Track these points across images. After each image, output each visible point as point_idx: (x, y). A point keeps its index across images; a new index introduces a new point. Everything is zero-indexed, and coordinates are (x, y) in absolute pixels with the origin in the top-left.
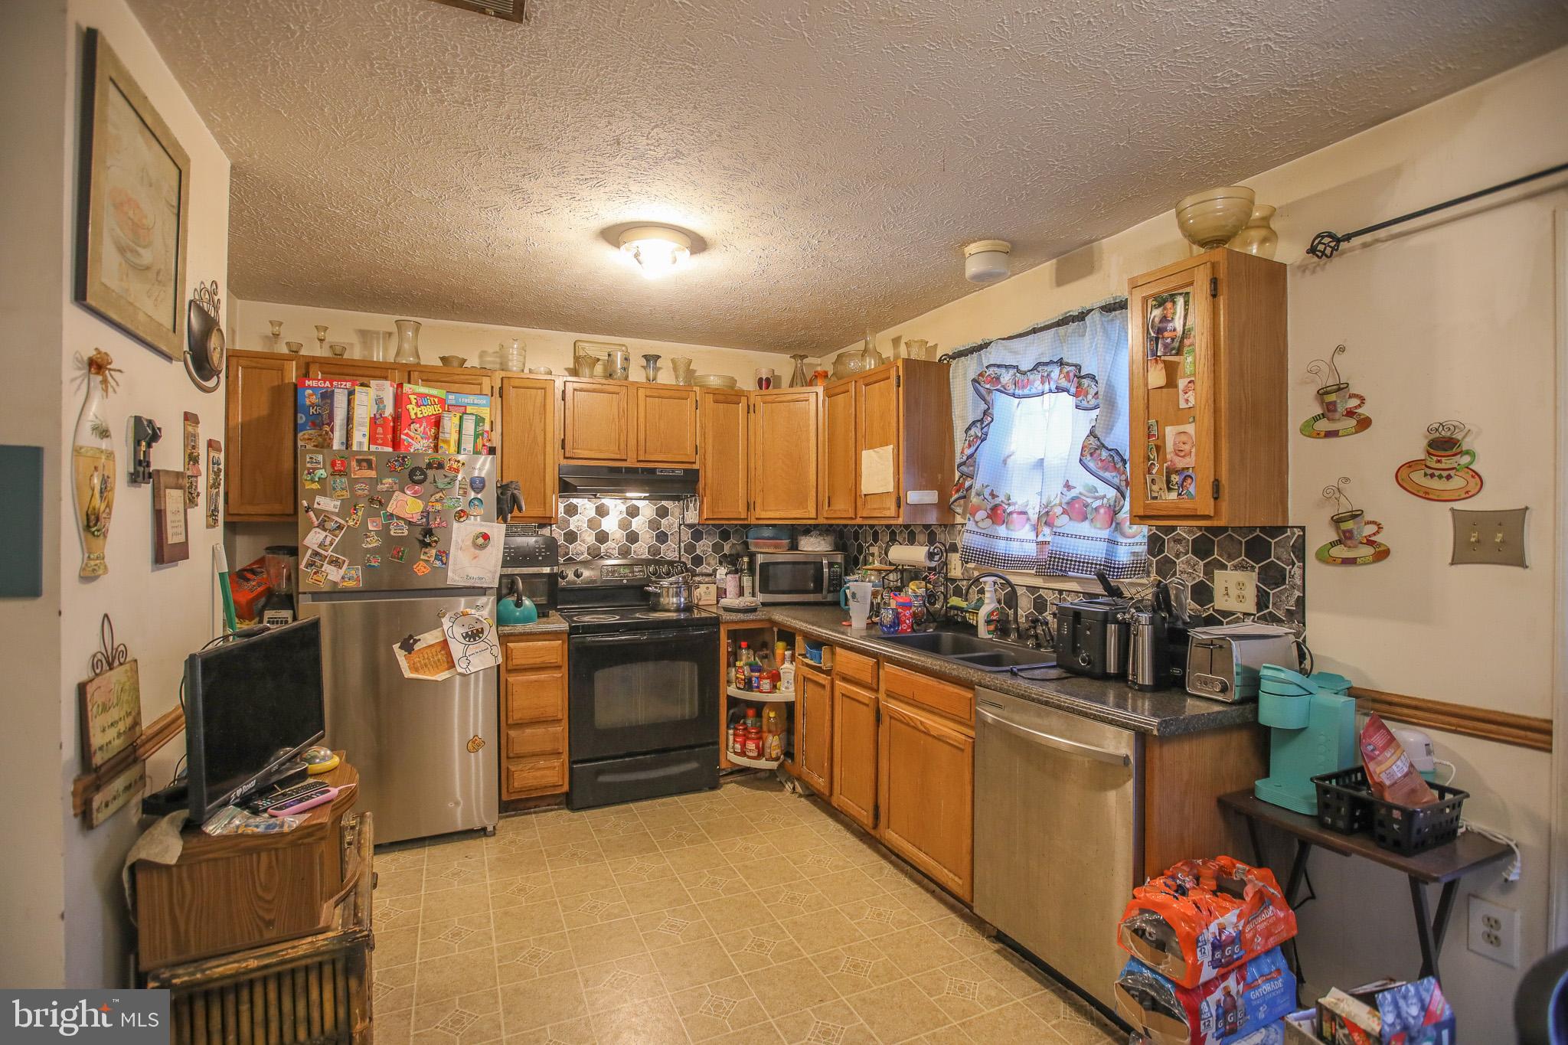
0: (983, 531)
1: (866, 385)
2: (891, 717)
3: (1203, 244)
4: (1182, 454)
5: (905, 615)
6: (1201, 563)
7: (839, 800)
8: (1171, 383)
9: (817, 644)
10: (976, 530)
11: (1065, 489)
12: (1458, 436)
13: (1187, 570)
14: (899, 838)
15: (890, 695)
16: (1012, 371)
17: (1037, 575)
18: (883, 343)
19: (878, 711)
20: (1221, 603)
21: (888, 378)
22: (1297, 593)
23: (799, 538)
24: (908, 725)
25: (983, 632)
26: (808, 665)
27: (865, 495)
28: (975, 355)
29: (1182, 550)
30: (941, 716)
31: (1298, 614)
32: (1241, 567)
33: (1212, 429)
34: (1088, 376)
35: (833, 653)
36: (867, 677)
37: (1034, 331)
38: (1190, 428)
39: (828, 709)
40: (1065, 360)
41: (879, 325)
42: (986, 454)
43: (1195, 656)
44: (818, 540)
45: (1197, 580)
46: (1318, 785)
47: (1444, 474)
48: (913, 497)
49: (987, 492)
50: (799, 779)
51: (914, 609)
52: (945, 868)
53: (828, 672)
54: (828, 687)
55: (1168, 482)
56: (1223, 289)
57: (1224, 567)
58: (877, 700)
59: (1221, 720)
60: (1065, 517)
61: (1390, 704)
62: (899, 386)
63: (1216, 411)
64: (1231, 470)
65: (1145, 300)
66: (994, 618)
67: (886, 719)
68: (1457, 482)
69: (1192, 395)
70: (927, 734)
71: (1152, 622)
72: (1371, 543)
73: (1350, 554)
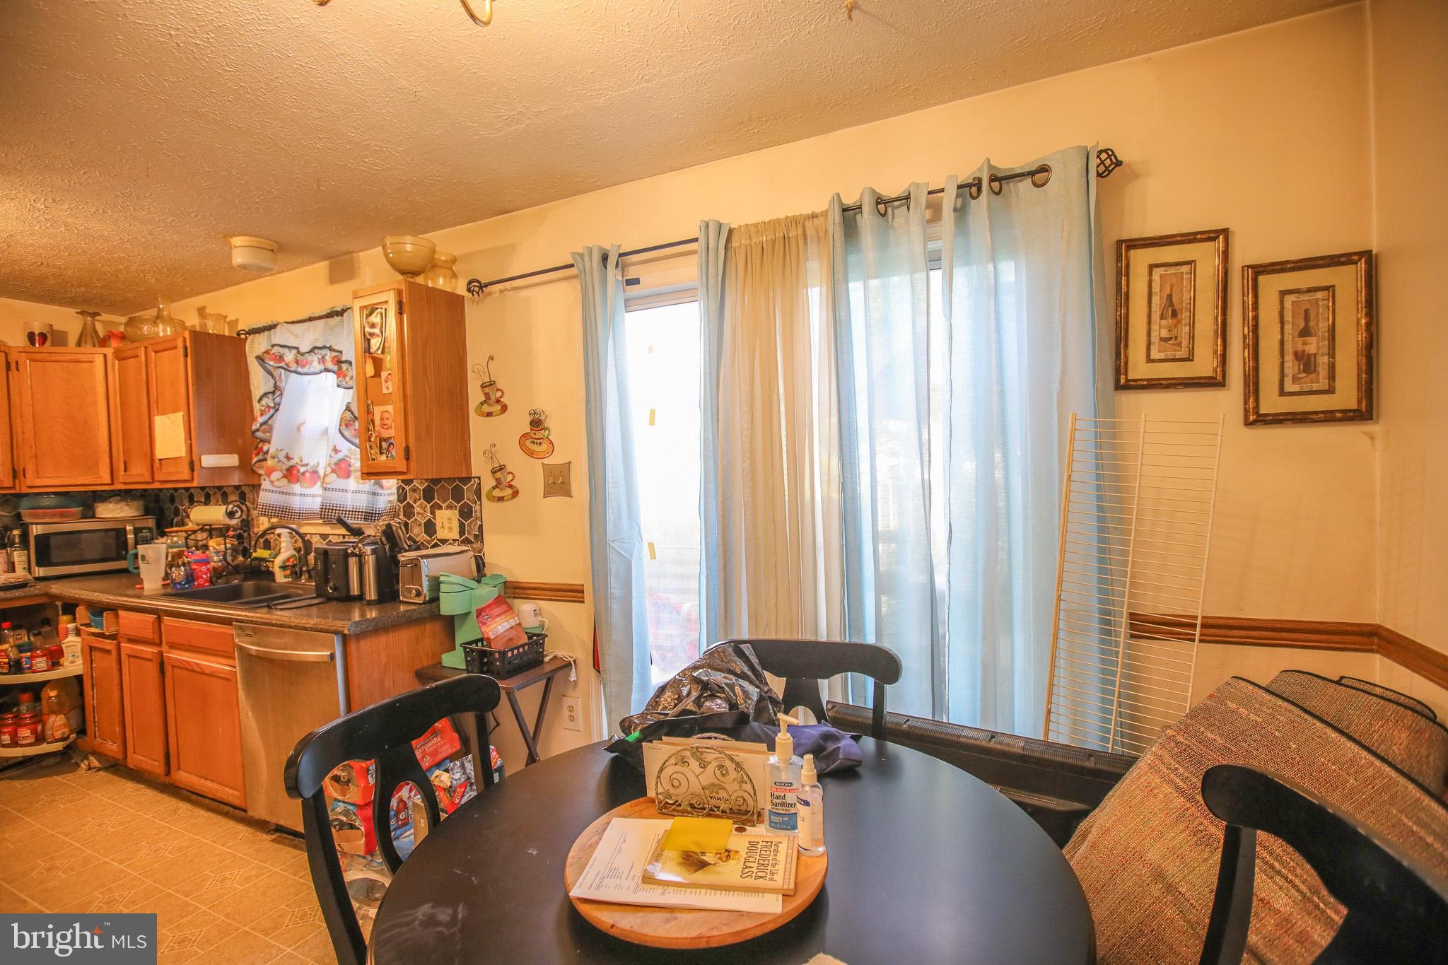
0: (279, 490)
1: (156, 352)
2: (173, 666)
3: (403, 273)
4: (386, 427)
5: (201, 571)
6: (429, 506)
7: (136, 759)
8: (377, 374)
9: (98, 610)
10: (272, 488)
11: (333, 453)
12: (543, 418)
13: (421, 510)
14: (189, 775)
15: (173, 646)
16: (294, 352)
17: (324, 524)
18: (187, 313)
19: (162, 666)
20: (441, 534)
21: (175, 348)
22: (479, 523)
23: (96, 505)
24: (187, 669)
25: (280, 577)
26: (94, 634)
27: (160, 460)
28: (266, 333)
29: (418, 497)
30: (215, 655)
31: (479, 537)
32: (450, 507)
33: (403, 410)
34: (347, 362)
35: (117, 616)
36: (149, 634)
37: (311, 319)
38: (390, 408)
39: (116, 673)
40: (333, 347)
41: (176, 294)
42: (280, 422)
43: (404, 573)
44: (119, 506)
45: (427, 518)
46: (465, 648)
47: (538, 441)
48: (209, 461)
49: (282, 456)
50: (94, 753)
51: (212, 564)
52: (226, 787)
53: (113, 637)
54: (114, 652)
55: (381, 447)
56: (406, 308)
57: (441, 508)
58: (161, 654)
59: (409, 616)
60: (334, 475)
61: (524, 588)
62: (186, 356)
63: (405, 396)
64: (418, 438)
65: (362, 308)
66: (289, 564)
67: (168, 669)
68: (544, 447)
69: (389, 386)
70: (203, 673)
71: (374, 552)
72: (510, 486)
73: (501, 495)
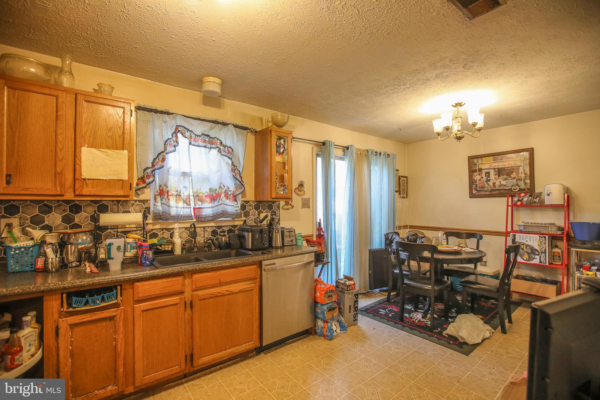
6: (257, 212)
12: (303, 183)
13: (253, 214)
14: (209, 357)
22: (278, 217)
27: (86, 179)
29: (251, 208)
32: (267, 212)
40: (218, 138)
47: (301, 191)
52: (242, 344)
55: (281, 189)
57: (262, 212)
62: (131, 116)
65: (276, 136)
72: (291, 205)
73: (288, 207)
